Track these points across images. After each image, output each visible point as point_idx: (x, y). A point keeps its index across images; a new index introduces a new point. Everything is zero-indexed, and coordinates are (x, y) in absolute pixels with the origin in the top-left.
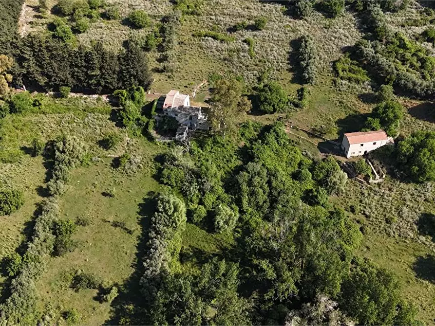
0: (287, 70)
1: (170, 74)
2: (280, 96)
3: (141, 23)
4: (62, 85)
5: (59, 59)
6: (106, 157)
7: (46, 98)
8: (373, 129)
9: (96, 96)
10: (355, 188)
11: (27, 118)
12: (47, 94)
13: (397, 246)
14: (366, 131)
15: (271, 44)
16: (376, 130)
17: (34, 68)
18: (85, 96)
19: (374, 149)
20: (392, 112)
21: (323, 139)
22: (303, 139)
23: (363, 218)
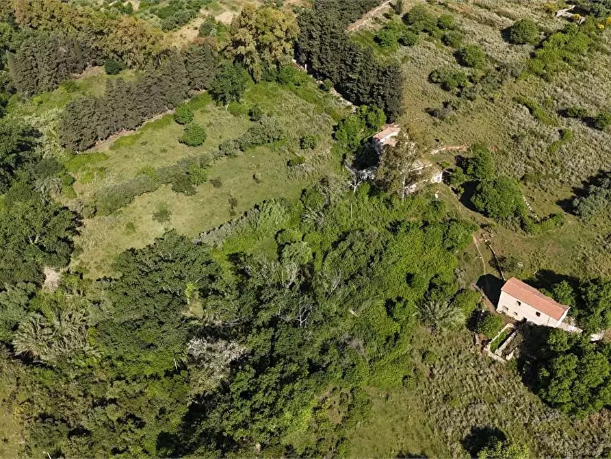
0: (573, 188)
1: (438, 120)
2: (501, 197)
3: (467, 60)
4: (328, 77)
5: (334, 48)
6: (293, 153)
7: (313, 84)
8: (556, 298)
9: (349, 103)
10: (460, 342)
11: (282, 91)
12: (317, 82)
13: (419, 426)
14: (544, 294)
15: (591, 150)
16: (558, 301)
17: (316, 49)
18: (341, 99)
19: (538, 324)
20: (596, 291)
21: (501, 274)
22: (479, 260)
23: (427, 373)
